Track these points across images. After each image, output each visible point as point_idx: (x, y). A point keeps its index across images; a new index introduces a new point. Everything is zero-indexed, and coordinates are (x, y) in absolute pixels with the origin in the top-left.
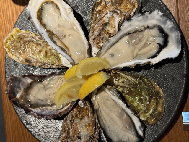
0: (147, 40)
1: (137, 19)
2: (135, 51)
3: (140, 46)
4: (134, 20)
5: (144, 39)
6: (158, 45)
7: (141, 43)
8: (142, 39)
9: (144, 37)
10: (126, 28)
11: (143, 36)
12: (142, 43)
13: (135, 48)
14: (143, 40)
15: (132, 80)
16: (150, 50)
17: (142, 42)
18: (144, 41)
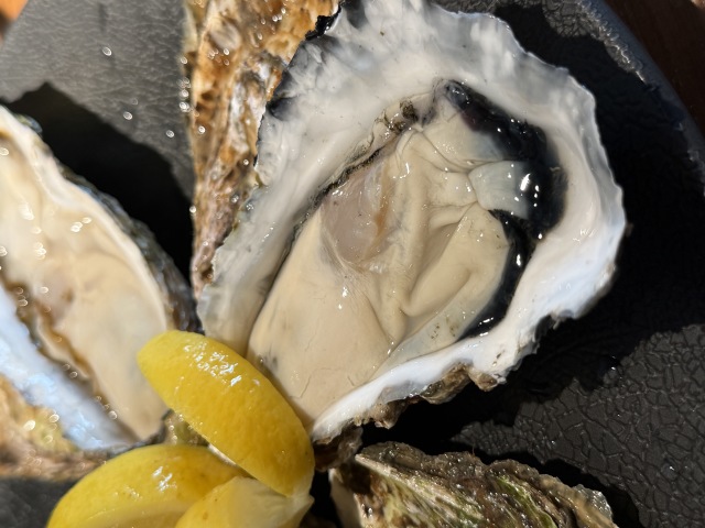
0: (429, 207)
1: (321, 83)
2: (384, 297)
3: (402, 255)
4: (313, 99)
5: (405, 202)
6: (496, 227)
7: (400, 234)
8: (395, 206)
9: (400, 189)
10: (292, 164)
11: (390, 187)
12: (407, 238)
13: (378, 279)
14: (401, 215)
15: (439, 500)
16: (467, 275)
17: (398, 225)
18: (412, 221)
